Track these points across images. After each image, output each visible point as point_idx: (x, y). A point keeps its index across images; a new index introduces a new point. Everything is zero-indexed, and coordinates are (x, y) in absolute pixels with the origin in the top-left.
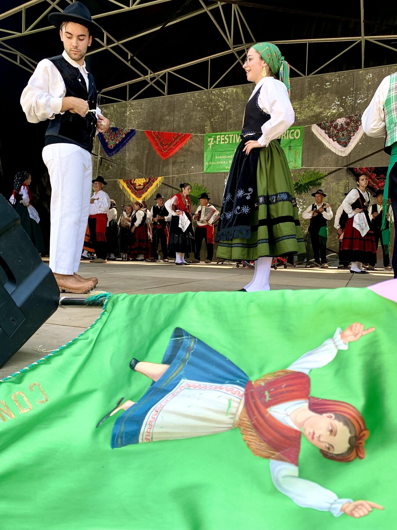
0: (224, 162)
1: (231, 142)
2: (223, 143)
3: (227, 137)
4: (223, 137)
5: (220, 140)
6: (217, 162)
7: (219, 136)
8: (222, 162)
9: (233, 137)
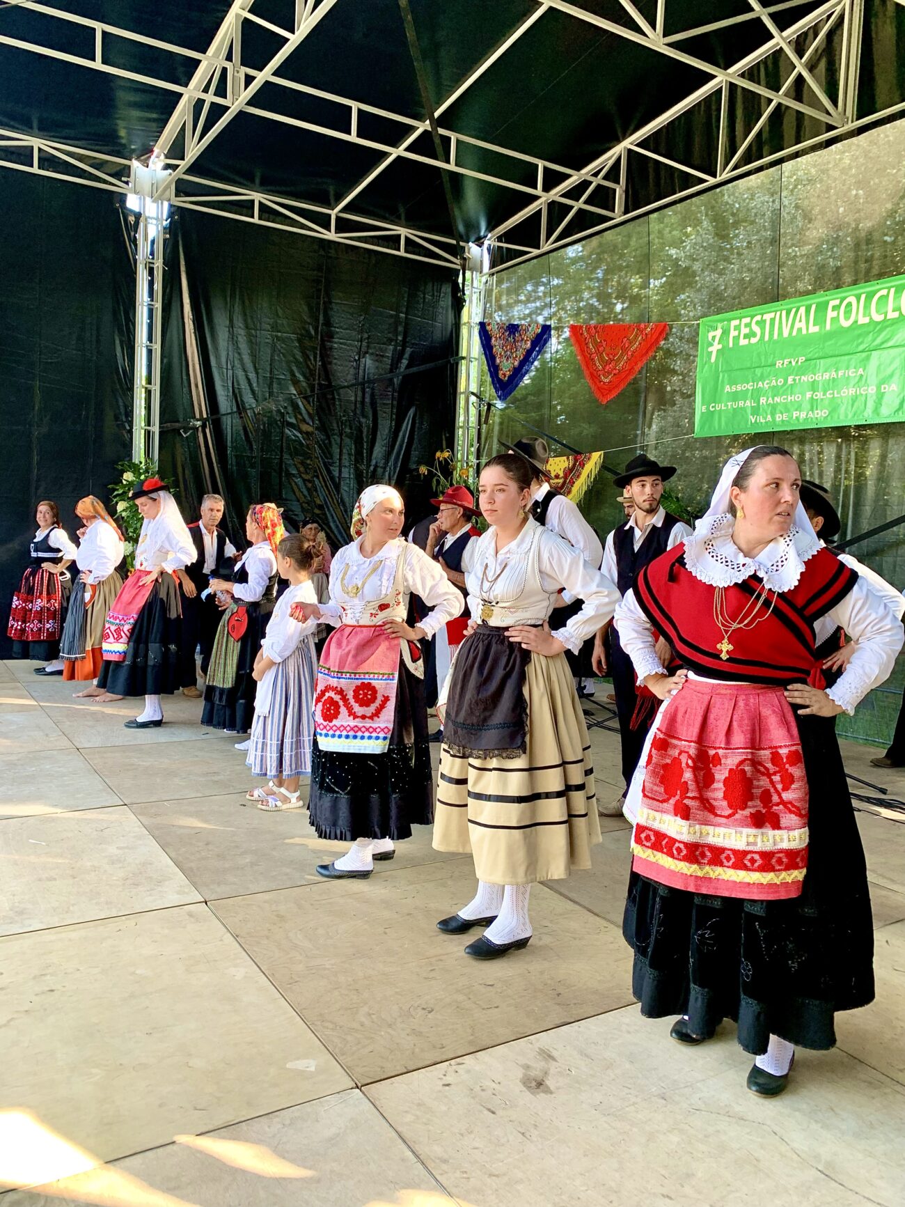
0: (747, 403)
1: (767, 338)
2: (747, 341)
3: (757, 323)
5: (739, 333)
6: (729, 404)
7: (738, 322)
8: (741, 404)
9: (773, 320)
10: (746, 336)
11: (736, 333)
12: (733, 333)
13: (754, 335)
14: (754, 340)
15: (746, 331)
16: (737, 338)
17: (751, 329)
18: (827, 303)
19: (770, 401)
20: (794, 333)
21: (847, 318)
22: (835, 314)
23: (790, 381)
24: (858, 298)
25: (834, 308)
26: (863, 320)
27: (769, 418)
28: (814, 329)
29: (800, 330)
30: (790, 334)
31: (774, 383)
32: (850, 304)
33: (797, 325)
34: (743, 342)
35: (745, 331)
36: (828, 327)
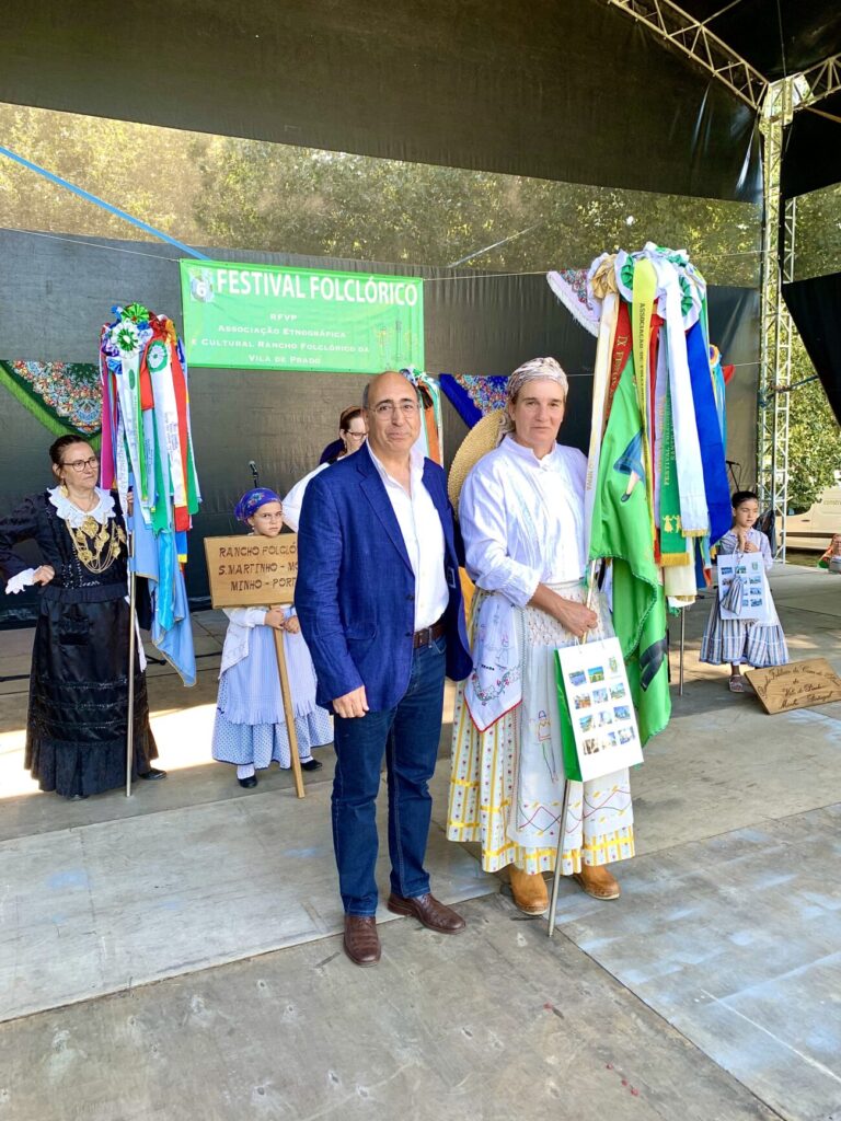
0: (245, 344)
1: (258, 292)
2: (237, 291)
3: (246, 277)
4: (235, 277)
5: (228, 283)
6: (225, 342)
7: (224, 272)
8: (238, 343)
9: (261, 279)
10: (235, 286)
11: (224, 281)
12: (221, 281)
13: (245, 288)
14: (244, 292)
15: (236, 281)
16: (226, 286)
17: (240, 281)
18: (308, 277)
19: (268, 345)
20: (284, 294)
21: (328, 294)
22: (317, 288)
23: (285, 331)
24: (333, 279)
25: (316, 283)
26: (339, 298)
27: (268, 359)
28: (302, 296)
29: (288, 293)
30: (281, 293)
31: (270, 331)
32: (327, 283)
33: (285, 289)
34: (232, 290)
35: (233, 282)
36: (313, 296)
